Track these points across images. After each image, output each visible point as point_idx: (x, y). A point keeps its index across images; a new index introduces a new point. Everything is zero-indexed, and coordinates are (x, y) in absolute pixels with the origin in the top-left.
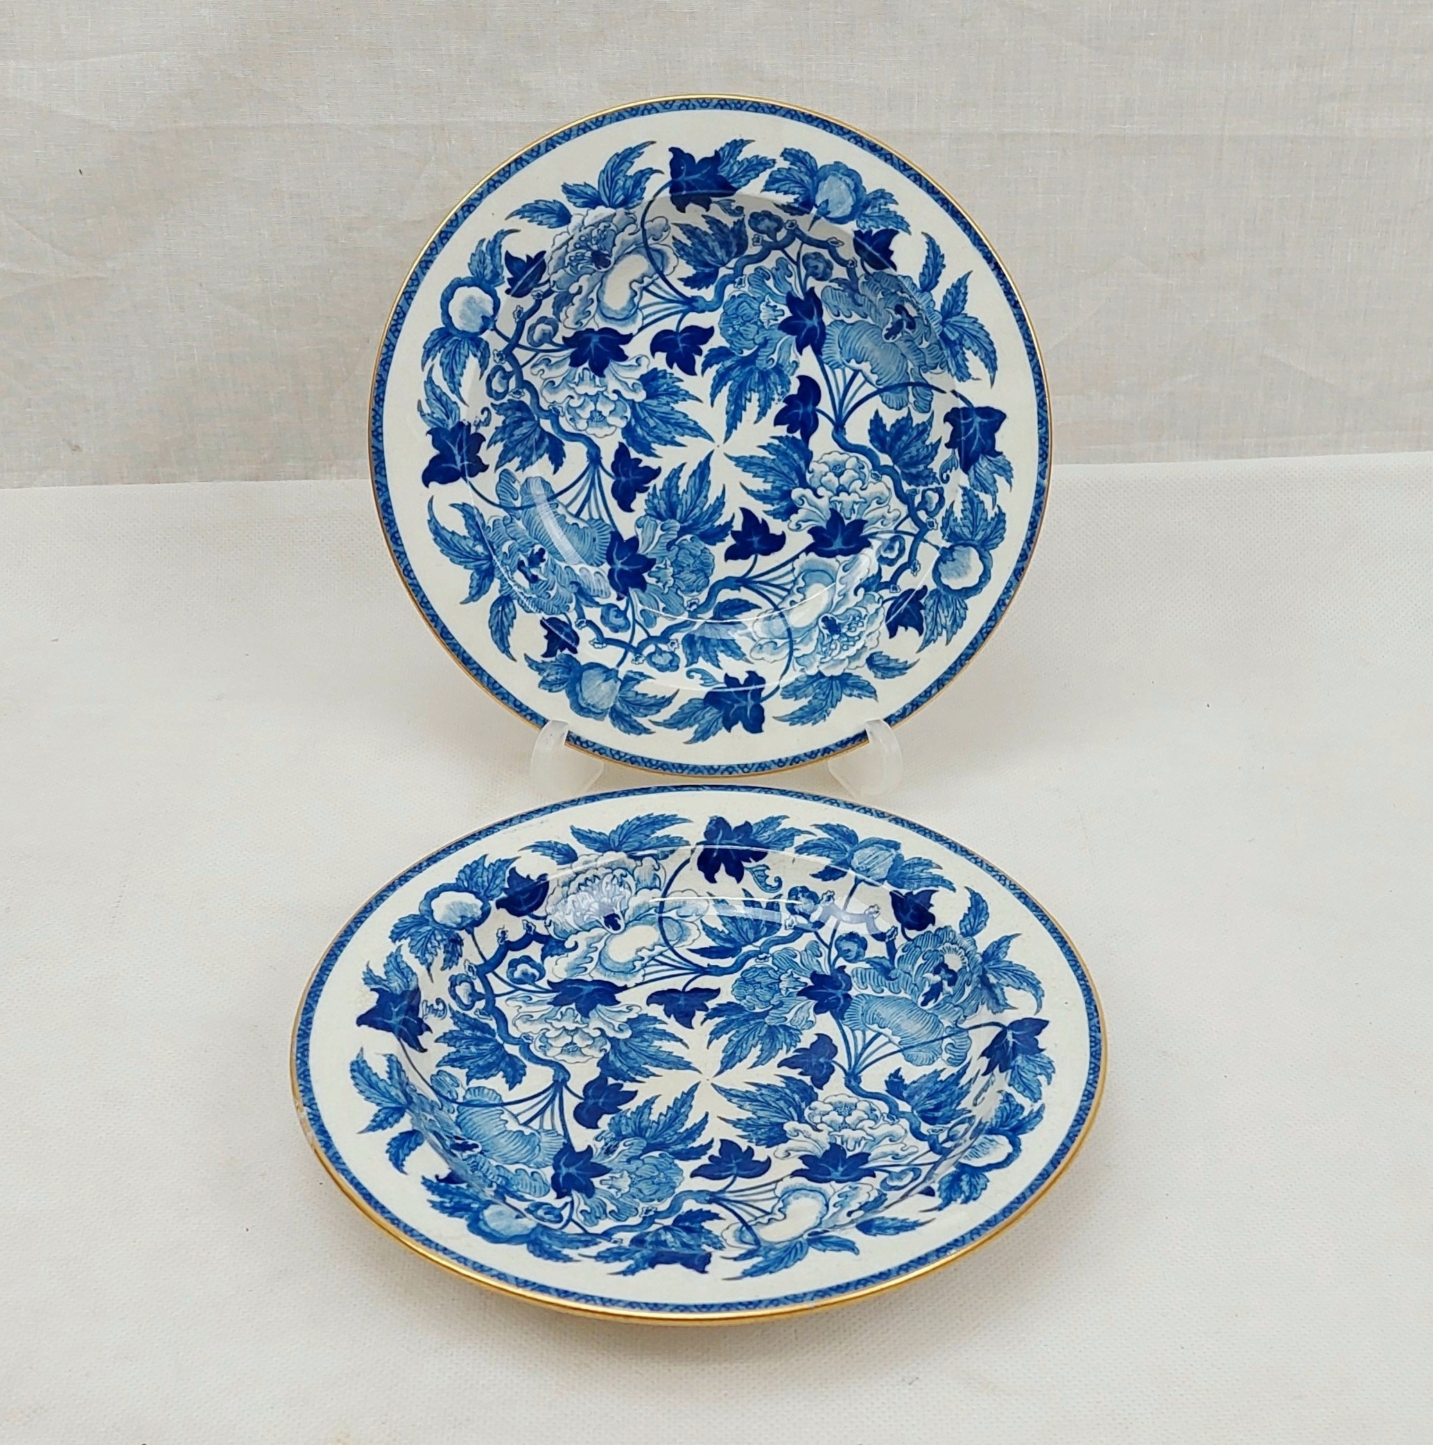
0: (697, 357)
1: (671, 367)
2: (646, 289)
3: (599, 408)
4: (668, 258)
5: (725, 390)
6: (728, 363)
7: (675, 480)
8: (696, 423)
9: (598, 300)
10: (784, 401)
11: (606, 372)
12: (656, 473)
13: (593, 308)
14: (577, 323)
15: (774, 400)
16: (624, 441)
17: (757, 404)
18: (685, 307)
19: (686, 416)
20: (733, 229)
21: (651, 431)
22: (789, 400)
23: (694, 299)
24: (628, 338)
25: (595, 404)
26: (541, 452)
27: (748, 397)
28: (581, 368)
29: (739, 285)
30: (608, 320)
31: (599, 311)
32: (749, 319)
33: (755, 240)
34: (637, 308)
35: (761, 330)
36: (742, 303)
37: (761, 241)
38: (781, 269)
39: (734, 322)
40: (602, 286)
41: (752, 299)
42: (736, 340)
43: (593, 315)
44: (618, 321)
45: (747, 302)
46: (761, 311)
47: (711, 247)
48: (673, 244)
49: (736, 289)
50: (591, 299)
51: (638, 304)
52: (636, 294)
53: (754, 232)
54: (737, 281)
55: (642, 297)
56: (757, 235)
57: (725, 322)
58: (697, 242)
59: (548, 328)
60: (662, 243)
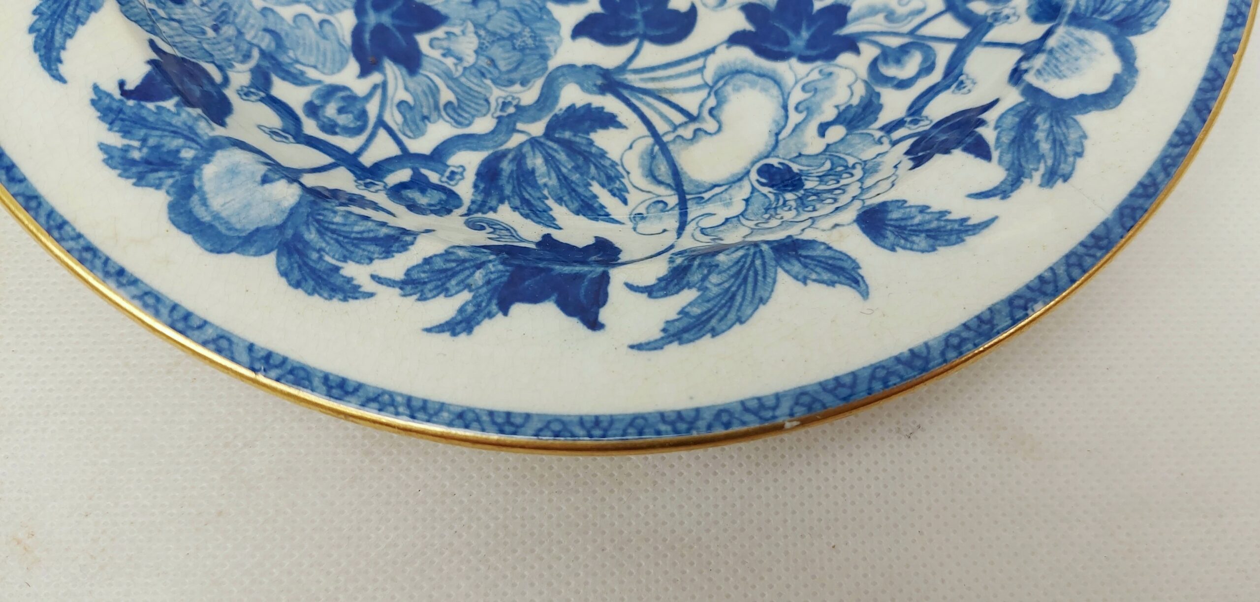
2: (692, 118)
4: (642, 166)
9: (785, 108)
13: (797, 96)
14: (830, 74)
18: (619, 77)
20: (501, 201)
23: (601, 90)
24: (736, 39)
28: (830, 1)
29: (510, 103)
30: (770, 74)
31: (787, 90)
32: (502, 43)
33: (458, 177)
34: (711, 88)
35: (481, 21)
36: (509, 72)
37: (447, 174)
38: (418, 118)
39: (530, 41)
40: (777, 134)
41: (489, 76)
42: (532, 12)
43: (799, 87)
44: (751, 72)
45: (500, 72)
46: (476, 52)
47: (553, 175)
48: (627, 192)
49: (516, 95)
50: (801, 112)
51: (709, 94)
52: (711, 111)
53: (455, 189)
54: (511, 110)
55: (701, 106)
56: (452, 183)
57: (549, 44)
58: (580, 190)
59: (890, 71)
60: (650, 195)
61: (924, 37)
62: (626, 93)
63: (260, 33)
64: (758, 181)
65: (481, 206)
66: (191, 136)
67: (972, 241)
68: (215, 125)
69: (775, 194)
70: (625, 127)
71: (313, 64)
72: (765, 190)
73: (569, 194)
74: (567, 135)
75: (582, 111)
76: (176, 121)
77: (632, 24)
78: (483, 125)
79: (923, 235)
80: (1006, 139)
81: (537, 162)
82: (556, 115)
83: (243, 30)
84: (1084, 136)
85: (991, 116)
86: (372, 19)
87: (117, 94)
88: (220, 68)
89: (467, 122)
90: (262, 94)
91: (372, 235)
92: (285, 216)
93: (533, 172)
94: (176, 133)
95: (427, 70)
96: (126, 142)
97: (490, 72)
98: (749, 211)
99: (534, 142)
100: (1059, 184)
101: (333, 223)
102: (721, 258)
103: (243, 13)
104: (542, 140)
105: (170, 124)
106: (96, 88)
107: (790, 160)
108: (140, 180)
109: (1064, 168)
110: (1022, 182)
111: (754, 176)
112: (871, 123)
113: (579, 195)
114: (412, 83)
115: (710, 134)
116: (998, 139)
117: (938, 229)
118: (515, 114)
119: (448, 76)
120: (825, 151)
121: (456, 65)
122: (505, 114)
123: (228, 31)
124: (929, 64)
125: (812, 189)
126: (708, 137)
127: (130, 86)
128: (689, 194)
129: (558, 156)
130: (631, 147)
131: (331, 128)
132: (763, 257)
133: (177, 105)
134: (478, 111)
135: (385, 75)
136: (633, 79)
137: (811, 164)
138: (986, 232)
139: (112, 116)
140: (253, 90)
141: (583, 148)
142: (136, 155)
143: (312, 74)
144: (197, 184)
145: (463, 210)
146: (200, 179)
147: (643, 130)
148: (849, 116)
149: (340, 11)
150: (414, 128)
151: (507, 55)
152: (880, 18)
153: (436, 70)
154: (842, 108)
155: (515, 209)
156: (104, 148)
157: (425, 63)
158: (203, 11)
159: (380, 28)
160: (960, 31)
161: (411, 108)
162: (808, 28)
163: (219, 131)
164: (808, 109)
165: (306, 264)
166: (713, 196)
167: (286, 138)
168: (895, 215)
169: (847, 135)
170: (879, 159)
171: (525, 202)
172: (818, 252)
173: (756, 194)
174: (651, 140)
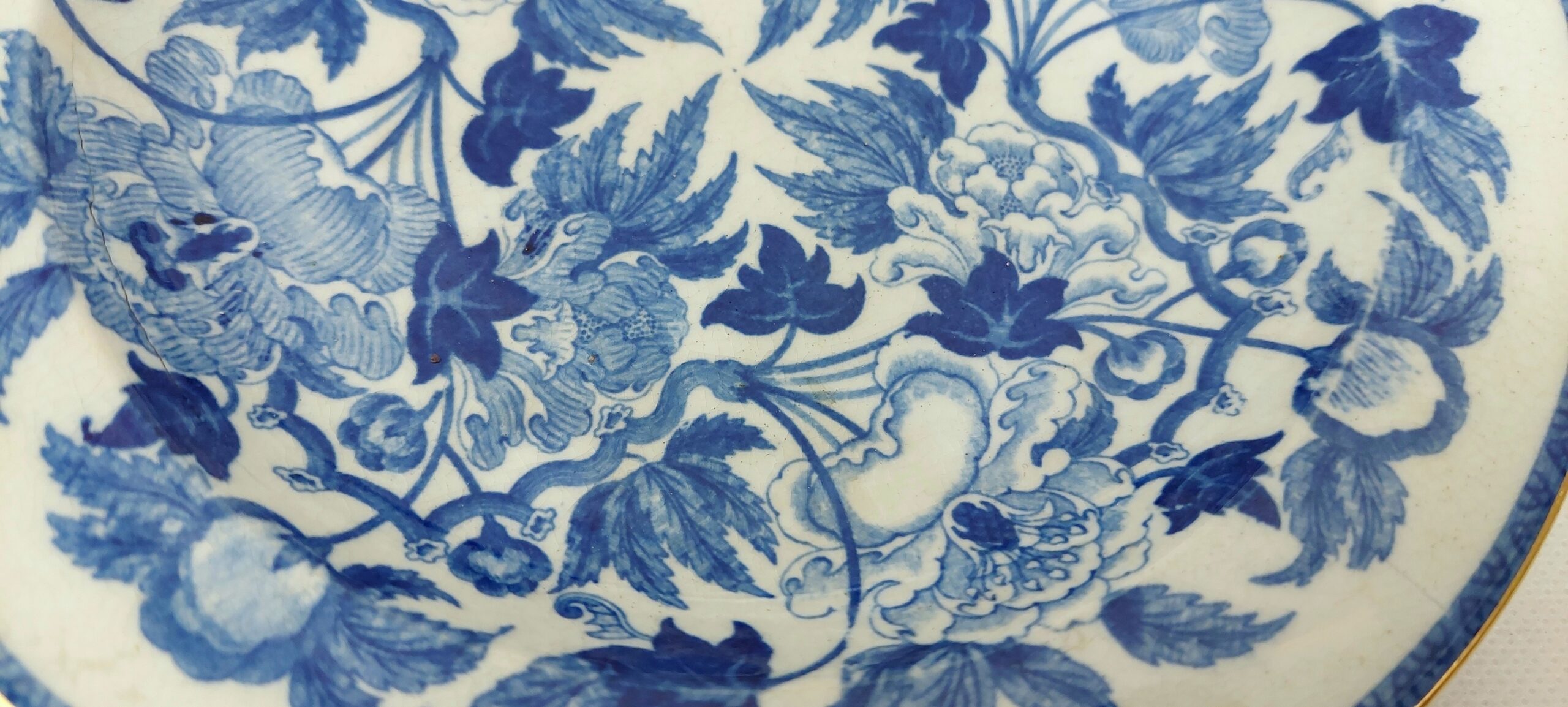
0: (755, 264)
1: (820, 251)
2: (861, 435)
3: (1000, 187)
4: (795, 503)
5: (698, 182)
6: (678, 242)
7: (845, 17)
8: (779, 125)
9: (985, 421)
10: (558, 138)
11: (979, 258)
12: (885, 37)
13: (1000, 405)
14: (1045, 374)
15: (585, 147)
16: (951, 108)
17: (625, 144)
18: (764, 378)
19: (800, 144)
20: (604, 563)
21: (887, 125)
22: (545, 138)
23: (743, 395)
24: (917, 326)
25: (1010, 191)
26: (1146, 110)
27: (645, 162)
28: (1040, 272)
29: (619, 415)
30: (963, 374)
31: (987, 396)
32: (609, 331)
33: (546, 526)
34: (886, 392)
35: (582, 302)
36: (619, 371)
37: (531, 522)
38: (494, 439)
39: (647, 328)
40: (977, 459)
41: (590, 377)
42: (649, 288)
43: (1003, 391)
44: (937, 371)
45: (606, 371)
46: (574, 344)
47: (675, 519)
48: (777, 544)
49: (627, 404)
50: (1007, 428)
51: (883, 401)
52: (886, 425)
53: (541, 545)
54: (621, 425)
55: (873, 417)
56: (538, 536)
57: (672, 333)
58: (712, 541)
59: (1125, 372)
60: (807, 549)
61: (1166, 325)
62: (773, 399)
63: (284, 323)
64: (954, 528)
65: (577, 575)
66: (178, 497)
67: (1263, 650)
68: (213, 481)
69: (981, 553)
70: (772, 447)
71: (353, 364)
72: (966, 544)
73: (697, 546)
74: (695, 459)
75: (715, 426)
76: (159, 477)
77: (780, 305)
78: (582, 448)
79: (1195, 640)
80: (1297, 495)
81: (653, 500)
82: (680, 431)
83: (263, 321)
84: (1403, 492)
85: (1274, 458)
86: (437, 300)
87: (78, 438)
88: (227, 381)
89: (561, 444)
90: (283, 415)
91: (425, 646)
92: (303, 620)
93: (648, 514)
94: (157, 496)
95: (509, 372)
96: (87, 510)
97: (593, 373)
98: (946, 580)
99: (650, 471)
100: (1375, 563)
101: (370, 628)
102: (917, 672)
103: (263, 295)
104: (661, 467)
105: (150, 482)
106: (50, 431)
107: (996, 498)
108: (104, 569)
109: (1380, 540)
110: (1324, 560)
111: (948, 521)
112: (1103, 447)
113: (710, 549)
114: (487, 390)
115: (886, 457)
116: (1287, 494)
117: (1214, 631)
118: (625, 430)
119: (536, 379)
120: (1043, 486)
121: (547, 362)
122: (611, 431)
123: (242, 323)
124: (1176, 363)
125: (1031, 548)
126: (884, 461)
127: (97, 427)
128: (860, 547)
129: (682, 491)
130: (780, 476)
131: (374, 460)
132: (975, 673)
133: (162, 453)
134: (575, 427)
135: (451, 378)
136: (782, 380)
137: (1027, 506)
138: (1280, 636)
139: (69, 472)
140: (270, 410)
141: (717, 477)
142: (100, 531)
143: (353, 379)
144: (182, 572)
145: (552, 582)
146: (188, 566)
147: (796, 451)
148: (1073, 435)
149: (394, 290)
150: (487, 454)
151: (616, 348)
152: (1107, 297)
153: (520, 370)
154: (1062, 423)
155: (623, 574)
156: (56, 521)
157: (505, 360)
158: (208, 296)
159: (447, 312)
160: (1216, 320)
161: (485, 426)
162: (1012, 312)
163: (219, 490)
164: (1016, 423)
165: (331, 695)
166: (895, 551)
167: (312, 483)
168: (1154, 608)
169: (1072, 463)
170: (1119, 507)
171: (639, 563)
172: (1051, 665)
173: (953, 550)
174: (806, 466)
